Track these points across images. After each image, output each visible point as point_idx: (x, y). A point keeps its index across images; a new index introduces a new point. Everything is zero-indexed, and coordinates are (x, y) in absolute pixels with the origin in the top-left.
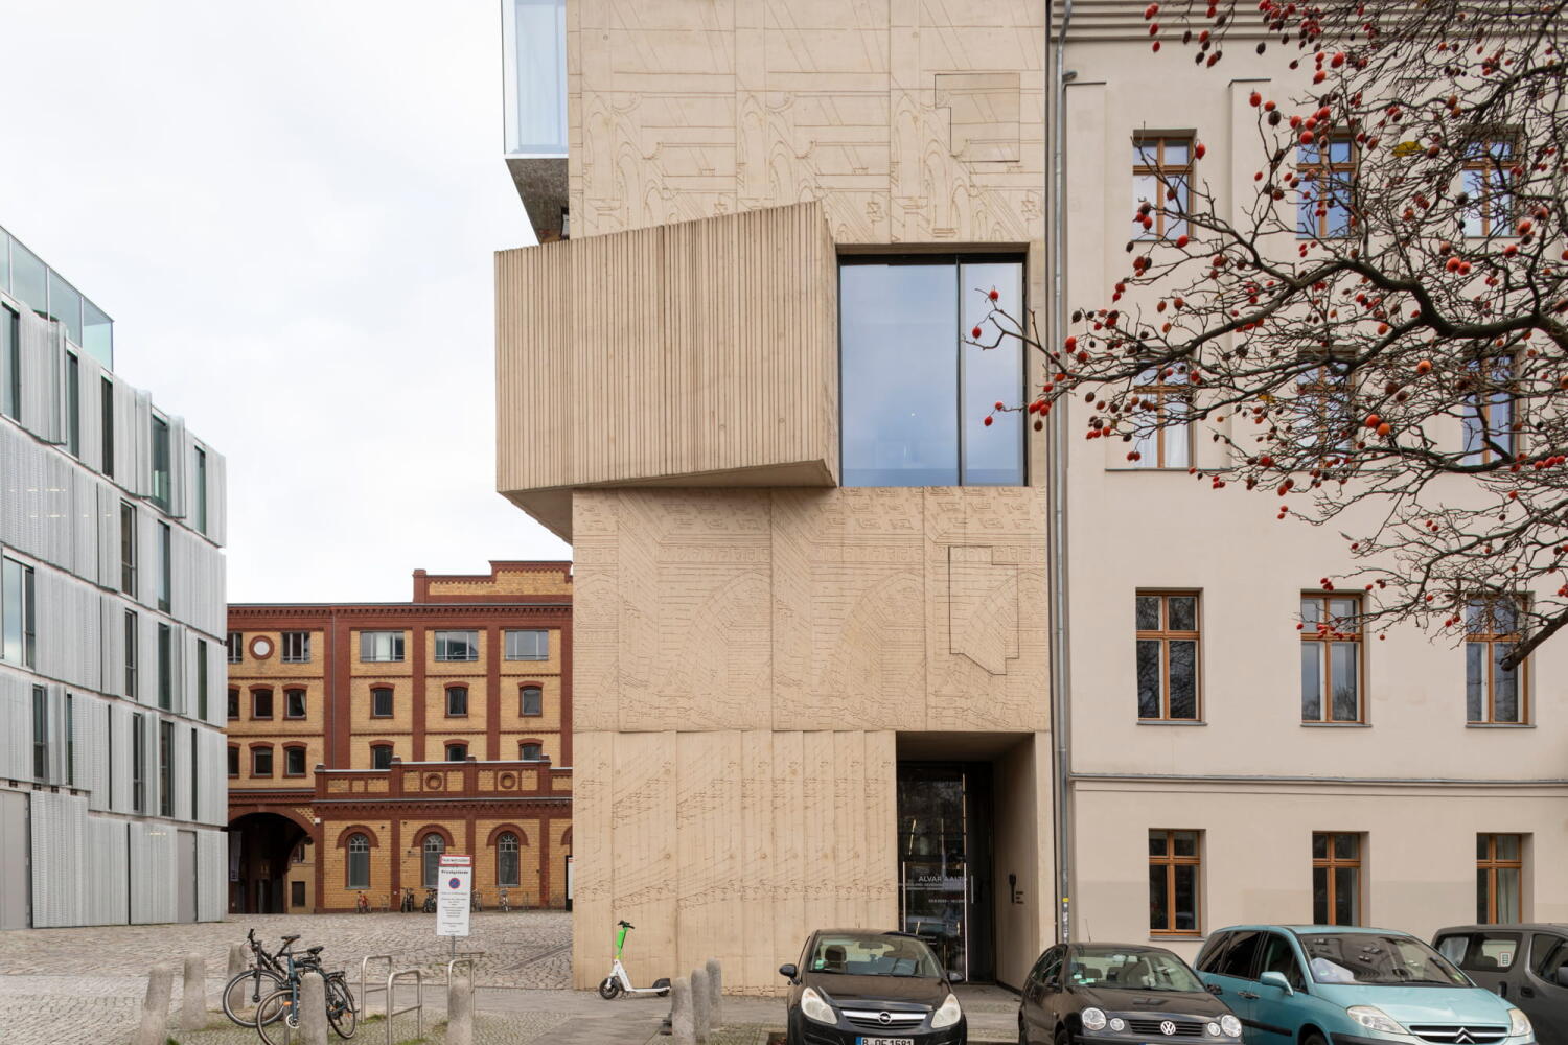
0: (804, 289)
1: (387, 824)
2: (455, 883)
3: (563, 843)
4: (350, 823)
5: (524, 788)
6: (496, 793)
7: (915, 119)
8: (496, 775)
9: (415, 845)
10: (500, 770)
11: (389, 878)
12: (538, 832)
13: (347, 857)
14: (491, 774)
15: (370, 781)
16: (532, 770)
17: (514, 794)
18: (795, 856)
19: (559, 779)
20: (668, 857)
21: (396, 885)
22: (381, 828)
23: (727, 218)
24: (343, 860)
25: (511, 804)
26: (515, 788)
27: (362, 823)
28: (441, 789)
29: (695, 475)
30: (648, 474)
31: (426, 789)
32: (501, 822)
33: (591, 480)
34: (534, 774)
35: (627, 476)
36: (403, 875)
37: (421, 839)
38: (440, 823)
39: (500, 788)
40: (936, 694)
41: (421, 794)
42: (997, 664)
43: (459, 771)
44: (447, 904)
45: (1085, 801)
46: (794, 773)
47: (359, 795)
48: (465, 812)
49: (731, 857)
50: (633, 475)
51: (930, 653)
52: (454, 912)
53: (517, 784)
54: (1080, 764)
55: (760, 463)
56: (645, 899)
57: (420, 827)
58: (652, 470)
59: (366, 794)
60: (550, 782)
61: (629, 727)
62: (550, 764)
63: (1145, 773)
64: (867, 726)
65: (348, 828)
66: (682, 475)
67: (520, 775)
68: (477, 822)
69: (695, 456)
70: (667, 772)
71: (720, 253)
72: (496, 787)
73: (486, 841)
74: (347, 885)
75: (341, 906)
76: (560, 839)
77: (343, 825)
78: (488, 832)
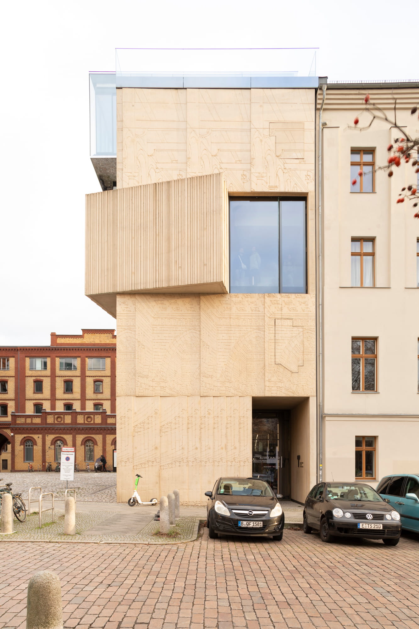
0: (215, 210)
1: (40, 436)
2: (68, 459)
3: (112, 445)
4: (25, 436)
5: (96, 422)
6: (84, 424)
7: (261, 141)
8: (84, 417)
9: (51, 445)
10: (86, 415)
11: (41, 457)
12: (102, 440)
13: (24, 449)
14: (83, 416)
15: (33, 418)
16: (99, 415)
17: (92, 424)
18: (210, 448)
19: (110, 418)
20: (156, 448)
21: (44, 461)
22: (38, 438)
23: (183, 180)
24: (23, 450)
25: (90, 429)
26: (92, 422)
27: (30, 435)
28: (62, 422)
29: (168, 288)
30: (148, 287)
31: (56, 422)
32: (86, 436)
33: (124, 290)
34: (100, 416)
35: (139, 288)
36: (47, 457)
37: (54, 442)
38: (62, 436)
39: (86, 422)
40: (269, 381)
41: (54, 424)
42: (294, 368)
43: (69, 415)
44: (65, 467)
45: (330, 425)
46: (209, 414)
47: (29, 424)
48: (72, 431)
49: (183, 448)
50: (142, 288)
51: (267, 364)
52: (68, 471)
53: (93, 420)
54: (327, 410)
55: (196, 283)
56: (147, 466)
57: (54, 437)
58: (150, 286)
59: (32, 424)
60: (106, 420)
61: (140, 394)
62: (106, 412)
63: (354, 413)
64: (241, 395)
65: (25, 437)
66: (163, 288)
67: (94, 417)
68: (77, 436)
69: (168, 280)
70: (156, 413)
71: (180, 195)
72: (84, 422)
73: (80, 443)
74: (24, 461)
75: (22, 469)
76: (110, 443)
77: (22, 436)
78: (81, 439)
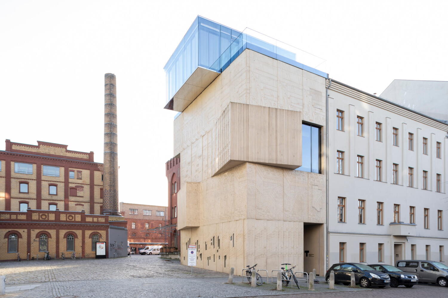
0: (298, 129)
1: (26, 230)
2: (192, 252)
3: (90, 238)
4: (10, 230)
5: (76, 220)
6: (66, 221)
7: (307, 96)
8: (66, 215)
9: (37, 237)
10: (68, 214)
11: (26, 248)
12: (81, 234)
13: (8, 241)
14: (65, 215)
15: (18, 215)
16: (79, 214)
17: (73, 222)
18: (287, 248)
19: (88, 218)
20: (265, 248)
21: (29, 251)
22: (23, 232)
23: (283, 110)
24: (7, 242)
25: (72, 225)
26: (73, 220)
27: (15, 230)
28: (47, 219)
29: (276, 164)
30: (266, 162)
31: (41, 219)
32: (68, 231)
33: (253, 161)
34: (80, 216)
35: (261, 162)
36: (32, 248)
38: (46, 230)
39: (68, 220)
40: (310, 215)
41: (39, 220)
42: (318, 209)
43: (53, 213)
44: (190, 258)
45: (331, 236)
46: (287, 230)
47: (14, 220)
48: (56, 227)
49: (276, 248)
50: (263, 162)
51: (309, 207)
52: (192, 260)
53: (74, 218)
54: (330, 230)
55: (290, 164)
56: (261, 257)
57: (38, 232)
58: (267, 162)
59: (17, 220)
60: (85, 219)
61: (258, 218)
62: (85, 213)
63: (339, 232)
64: (299, 221)
65: (9, 231)
66: (273, 164)
67: (75, 216)
68: (60, 230)
69: (276, 161)
70: (265, 229)
71: (282, 117)
72: (66, 220)
73: (63, 236)
74: (8, 252)
75: (6, 259)
76: (88, 237)
78: (64, 234)
